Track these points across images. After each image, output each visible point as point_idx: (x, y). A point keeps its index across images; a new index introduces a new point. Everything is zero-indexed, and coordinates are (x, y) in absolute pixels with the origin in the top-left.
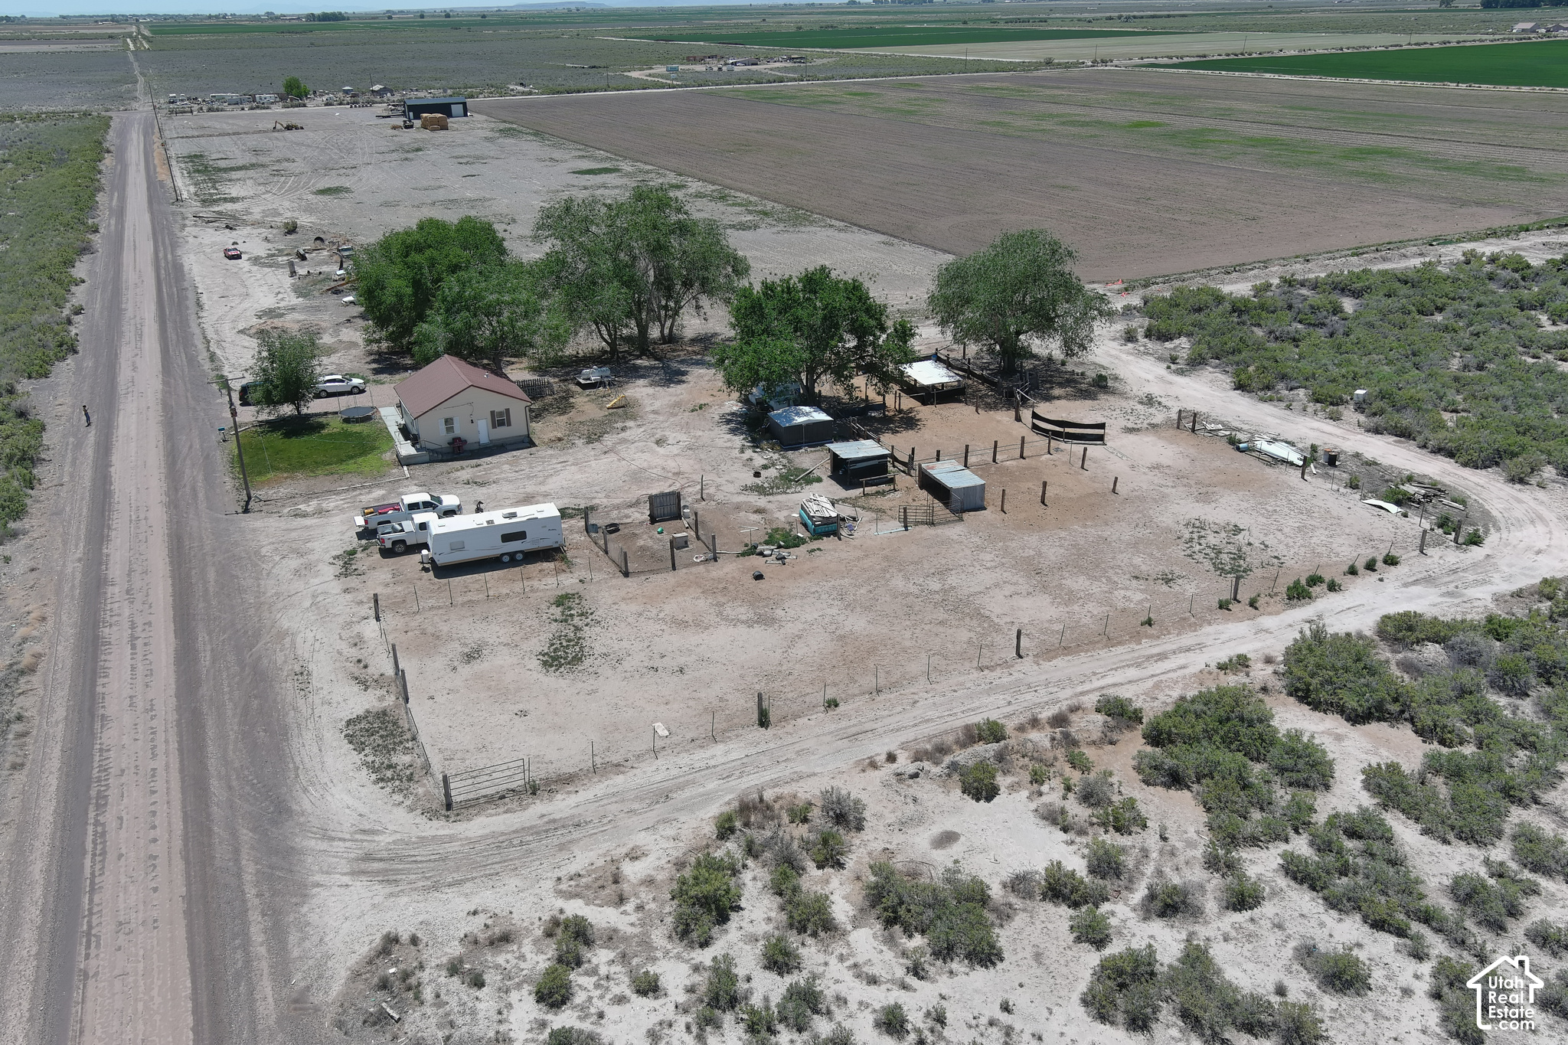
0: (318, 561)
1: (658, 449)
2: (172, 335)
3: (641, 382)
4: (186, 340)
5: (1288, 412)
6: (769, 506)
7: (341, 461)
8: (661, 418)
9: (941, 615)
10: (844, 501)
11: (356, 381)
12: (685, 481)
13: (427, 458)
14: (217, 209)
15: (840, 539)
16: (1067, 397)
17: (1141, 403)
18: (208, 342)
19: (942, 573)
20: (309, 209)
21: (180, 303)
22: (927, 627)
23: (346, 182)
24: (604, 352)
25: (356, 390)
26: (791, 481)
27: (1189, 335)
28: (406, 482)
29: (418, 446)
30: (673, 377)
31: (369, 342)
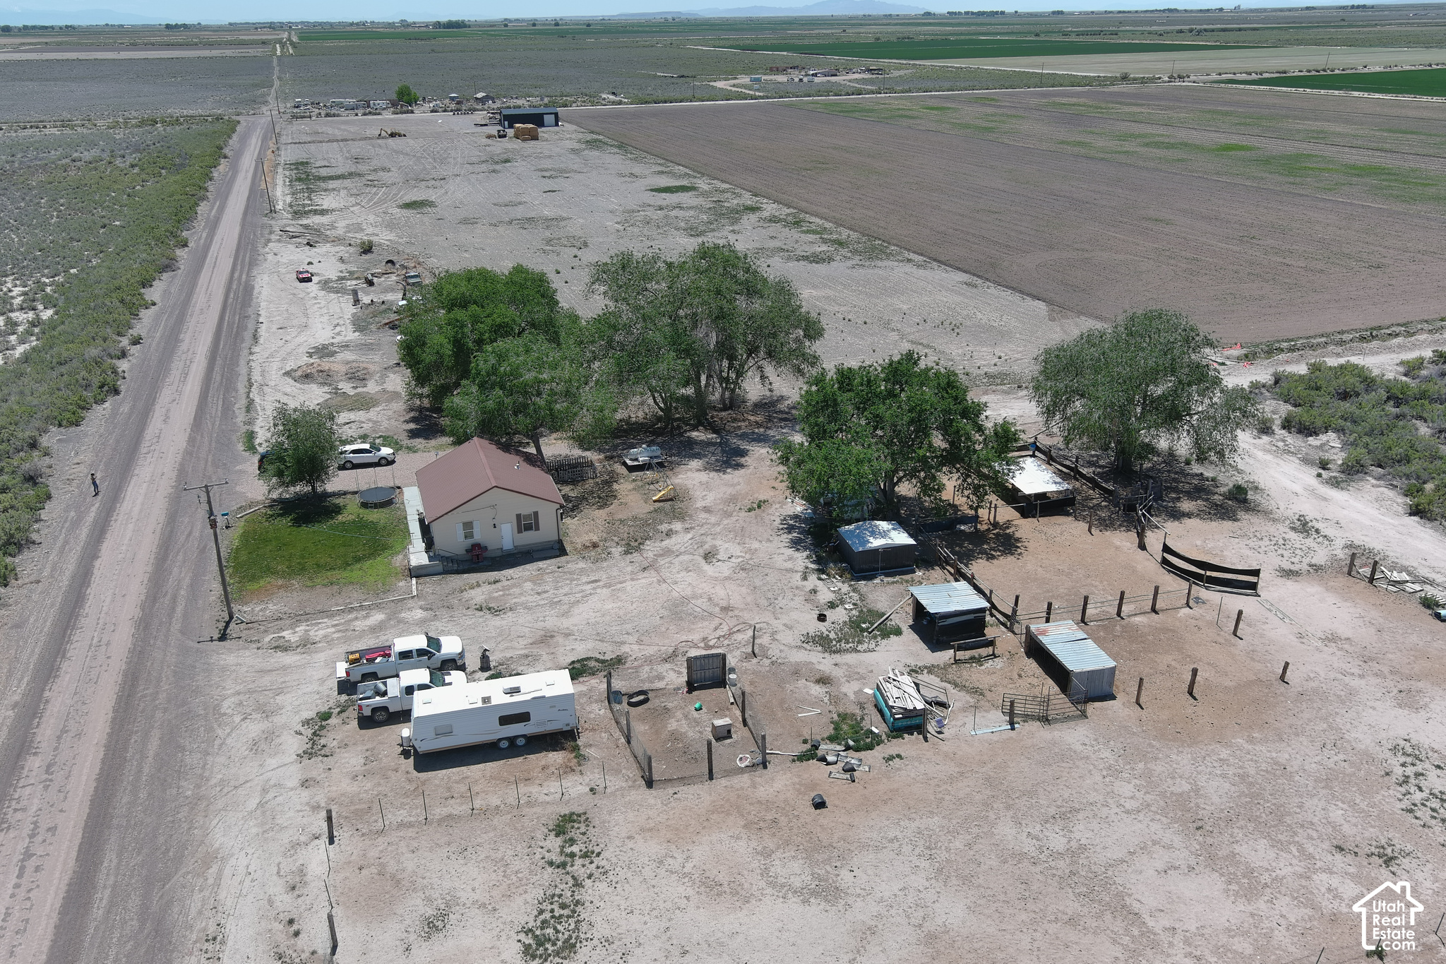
0: (284, 726)
1: (706, 567)
2: (217, 376)
3: (695, 464)
4: (229, 385)
6: (837, 673)
7: (347, 565)
8: (713, 519)
9: (1071, 906)
10: (931, 669)
11: (386, 451)
12: (733, 622)
13: (440, 569)
14: (305, 222)
15: (926, 739)
16: (1199, 515)
17: (1293, 529)
18: (251, 385)
19: (1065, 816)
20: (391, 226)
21: (237, 337)
22: (1053, 928)
23: (432, 195)
24: (659, 419)
25: (383, 462)
26: (863, 630)
27: (1340, 430)
28: (411, 603)
29: (431, 554)
30: (730, 458)
31: (412, 395)
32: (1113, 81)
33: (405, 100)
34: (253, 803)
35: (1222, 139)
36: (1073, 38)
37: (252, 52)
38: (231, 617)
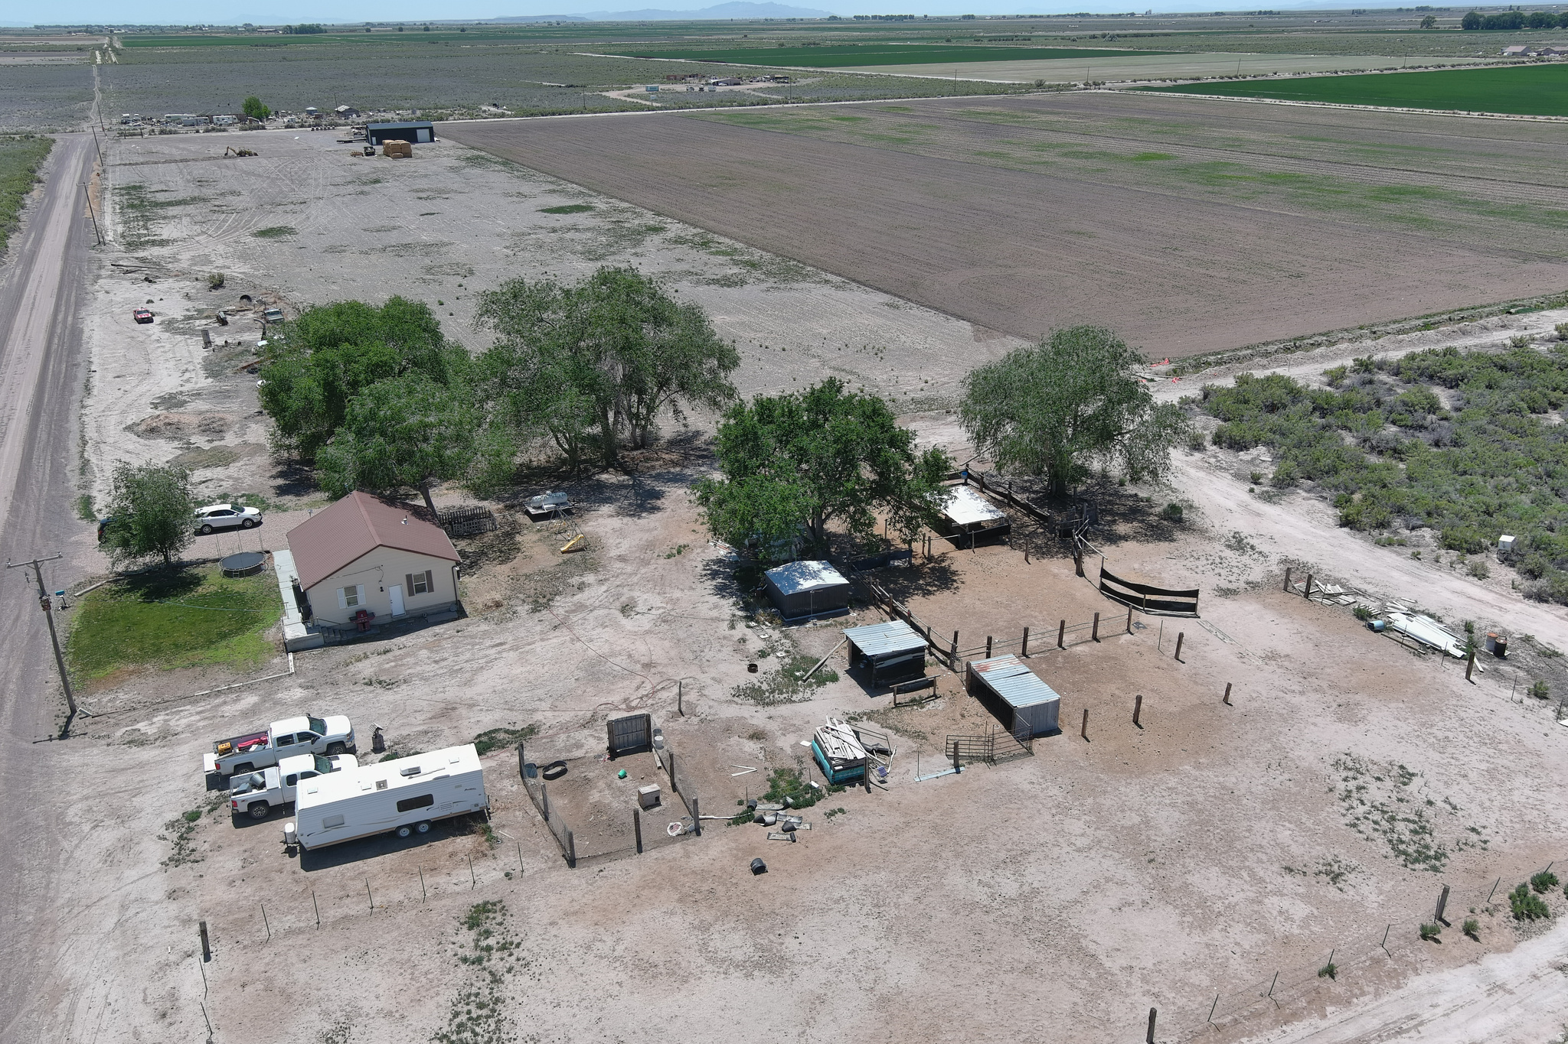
0: (144, 832)
1: (624, 621)
2: (42, 435)
3: (606, 509)
4: (58, 443)
5: (1416, 563)
6: (772, 726)
7: (209, 643)
8: (629, 569)
9: (1027, 953)
10: (870, 715)
11: (250, 511)
12: (656, 679)
13: (321, 640)
14: (141, 254)
15: (868, 790)
16: (1135, 537)
17: (1229, 546)
18: (85, 443)
19: (1015, 860)
20: (244, 257)
21: (64, 388)
22: (1009, 979)
23: (291, 221)
24: (564, 462)
25: (248, 524)
26: (797, 679)
27: (1269, 444)
28: (288, 682)
29: (310, 625)
30: (644, 501)
31: (279, 447)
32: (1028, 89)
33: (254, 114)
34: (109, 923)
35: (1141, 148)
36: (985, 44)
37: (65, 59)
38: (73, 711)
